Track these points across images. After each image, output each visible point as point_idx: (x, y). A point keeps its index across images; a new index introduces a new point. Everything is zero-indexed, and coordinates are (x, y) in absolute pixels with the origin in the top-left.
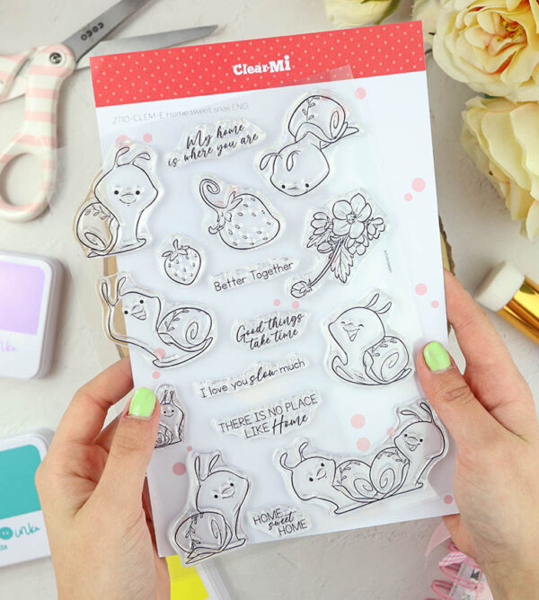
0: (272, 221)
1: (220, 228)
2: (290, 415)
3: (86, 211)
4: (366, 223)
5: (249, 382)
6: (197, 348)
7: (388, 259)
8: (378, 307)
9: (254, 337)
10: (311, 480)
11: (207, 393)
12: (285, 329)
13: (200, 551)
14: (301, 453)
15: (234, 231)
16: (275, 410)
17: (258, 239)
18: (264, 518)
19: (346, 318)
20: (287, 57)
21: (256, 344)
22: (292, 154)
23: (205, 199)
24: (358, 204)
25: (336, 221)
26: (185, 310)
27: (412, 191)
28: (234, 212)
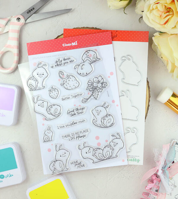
0: (77, 82)
1: (63, 84)
2: (81, 135)
3: (30, 79)
4: (102, 83)
5: (70, 125)
6: (57, 115)
7: (108, 93)
8: (105, 106)
9: (72, 113)
10: (86, 153)
11: (59, 127)
12: (80, 111)
13: (56, 171)
14: (84, 145)
15: (67, 85)
16: (77, 133)
17: (73, 87)
18: (73, 163)
19: (96, 109)
20: (76, 42)
21: (73, 115)
22: (83, 65)
23: (60, 76)
24: (100, 79)
25: (94, 83)
26: (54, 105)
27: (110, 75)
28: (67, 80)
